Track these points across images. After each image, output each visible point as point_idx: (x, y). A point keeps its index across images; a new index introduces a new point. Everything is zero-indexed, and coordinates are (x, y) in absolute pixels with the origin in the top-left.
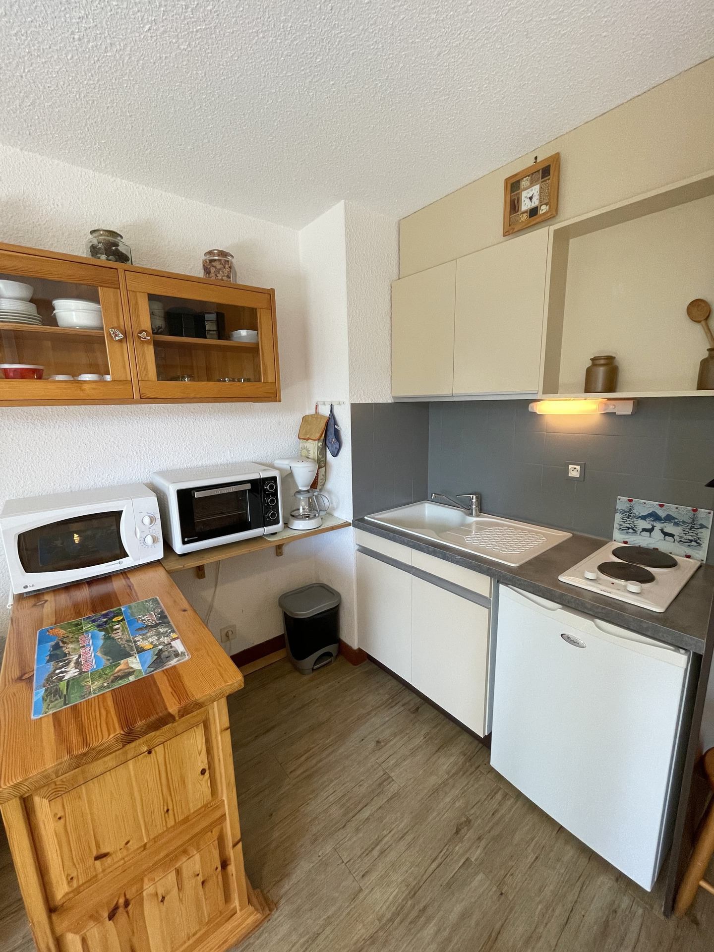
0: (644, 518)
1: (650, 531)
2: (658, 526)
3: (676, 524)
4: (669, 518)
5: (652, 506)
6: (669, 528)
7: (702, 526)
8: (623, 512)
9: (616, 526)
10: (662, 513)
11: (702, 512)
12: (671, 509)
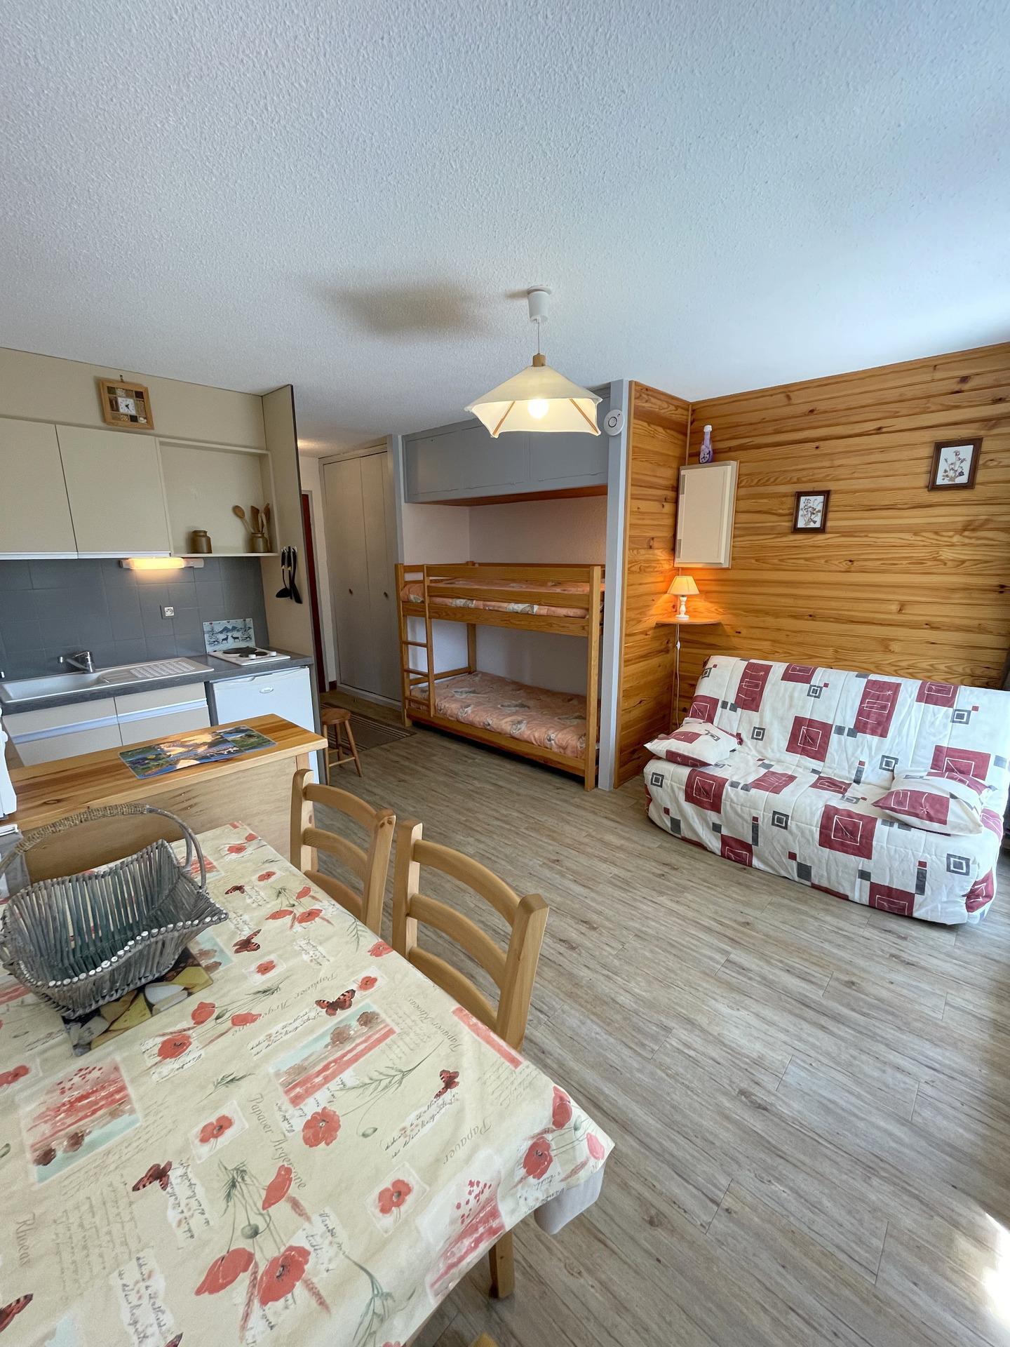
0: (221, 632)
1: (226, 639)
2: (230, 634)
3: (238, 631)
4: (234, 628)
5: (224, 623)
6: (236, 634)
7: (250, 628)
8: (208, 632)
9: (207, 642)
10: (230, 627)
11: (248, 620)
12: (233, 623)
